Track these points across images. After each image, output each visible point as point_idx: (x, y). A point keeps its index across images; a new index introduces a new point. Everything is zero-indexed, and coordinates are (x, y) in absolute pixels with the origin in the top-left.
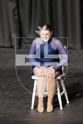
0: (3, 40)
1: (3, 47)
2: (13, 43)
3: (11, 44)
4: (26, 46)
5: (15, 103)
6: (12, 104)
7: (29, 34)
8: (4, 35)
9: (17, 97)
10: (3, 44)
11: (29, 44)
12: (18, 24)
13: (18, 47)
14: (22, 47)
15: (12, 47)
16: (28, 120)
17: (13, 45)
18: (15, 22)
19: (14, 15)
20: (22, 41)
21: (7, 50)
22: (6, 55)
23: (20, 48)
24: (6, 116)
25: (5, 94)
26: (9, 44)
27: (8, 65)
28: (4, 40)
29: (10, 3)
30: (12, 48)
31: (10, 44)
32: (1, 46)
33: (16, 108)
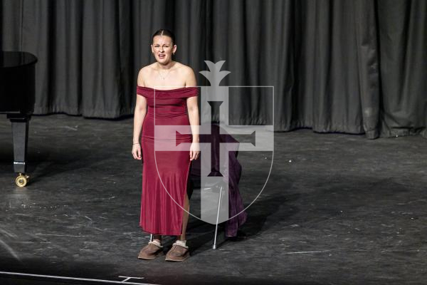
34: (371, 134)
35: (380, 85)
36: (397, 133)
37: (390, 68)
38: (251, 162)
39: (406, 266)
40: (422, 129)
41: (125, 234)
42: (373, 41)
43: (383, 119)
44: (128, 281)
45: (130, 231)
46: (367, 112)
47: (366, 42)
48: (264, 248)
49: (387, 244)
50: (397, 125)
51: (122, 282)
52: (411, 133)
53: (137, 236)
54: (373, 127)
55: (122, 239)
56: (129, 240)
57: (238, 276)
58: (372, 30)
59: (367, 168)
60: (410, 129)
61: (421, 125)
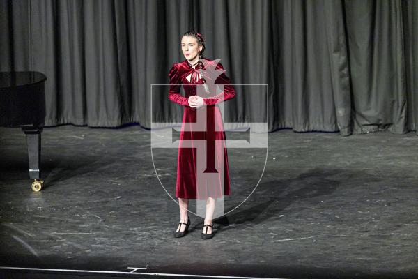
0: (321, 119)
1: (321, 132)
2: (338, 125)
3: (336, 126)
4: (362, 131)
5: (341, 229)
6: (337, 232)
7: (368, 109)
8: (323, 112)
9: (346, 219)
10: (322, 126)
11: (366, 127)
12: (348, 92)
13: (348, 132)
14: (355, 132)
15: (338, 131)
16: (365, 259)
17: (340, 128)
18: (344, 88)
19: (342, 76)
20: (355, 122)
21: (328, 137)
22: (328, 146)
23: (351, 134)
24: (327, 252)
25: (326, 213)
26: (332, 127)
27: (330, 164)
28: (323, 120)
29: (336, 55)
30: (338, 133)
31: (334, 126)
32: (319, 130)
33: (344, 238)
34: (345, 131)
35: (351, 88)
36: (367, 129)
37: (359, 72)
38: (240, 161)
39: (382, 247)
40: (390, 125)
41: (131, 229)
42: (343, 49)
43: (355, 118)
44: (135, 272)
45: (135, 227)
46: (341, 112)
47: (337, 50)
48: (256, 237)
49: (364, 230)
50: (367, 123)
51: (131, 273)
52: (380, 129)
53: (142, 231)
54: (346, 125)
55: (129, 234)
56: (135, 234)
57: (233, 263)
58: (342, 39)
59: (342, 162)
60: (379, 125)
61: (389, 121)
